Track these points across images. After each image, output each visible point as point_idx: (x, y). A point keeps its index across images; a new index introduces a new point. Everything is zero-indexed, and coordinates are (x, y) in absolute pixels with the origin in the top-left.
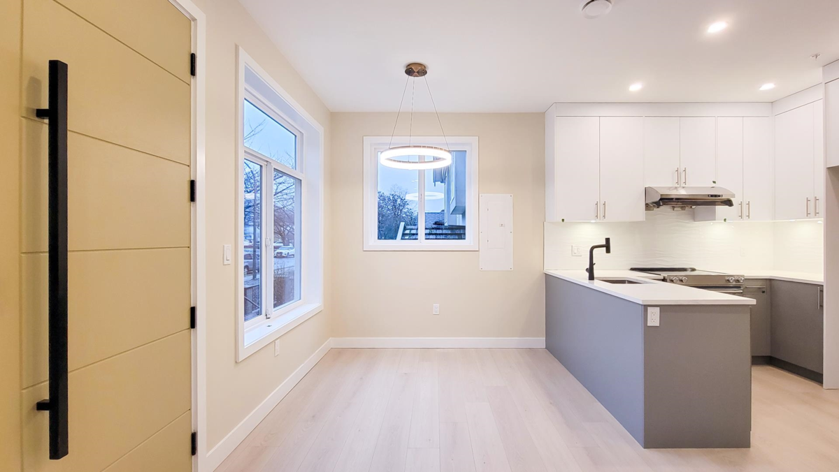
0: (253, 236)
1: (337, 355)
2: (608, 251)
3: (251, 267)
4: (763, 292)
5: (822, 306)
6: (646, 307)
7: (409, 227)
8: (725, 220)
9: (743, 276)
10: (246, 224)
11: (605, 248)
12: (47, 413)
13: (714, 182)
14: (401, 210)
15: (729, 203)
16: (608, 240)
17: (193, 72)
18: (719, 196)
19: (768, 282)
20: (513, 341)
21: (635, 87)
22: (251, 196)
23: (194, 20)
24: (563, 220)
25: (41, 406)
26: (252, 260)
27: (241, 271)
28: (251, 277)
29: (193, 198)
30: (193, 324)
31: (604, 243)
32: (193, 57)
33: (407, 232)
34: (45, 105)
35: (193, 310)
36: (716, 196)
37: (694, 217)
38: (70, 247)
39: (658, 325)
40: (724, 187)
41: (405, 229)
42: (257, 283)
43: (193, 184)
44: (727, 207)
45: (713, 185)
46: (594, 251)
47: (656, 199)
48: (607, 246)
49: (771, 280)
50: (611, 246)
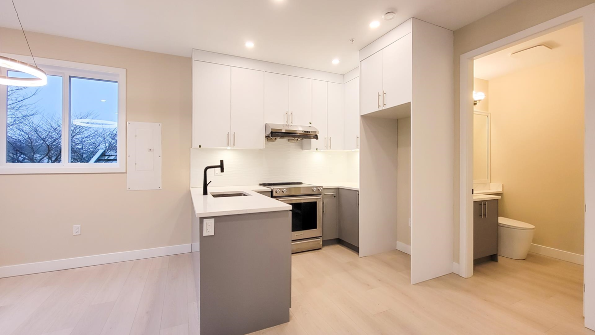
2: (222, 171)
4: (335, 197)
5: (358, 204)
6: (202, 218)
8: (317, 149)
9: (322, 187)
11: (220, 168)
13: (310, 123)
15: (316, 137)
16: (222, 162)
18: (310, 132)
19: (337, 190)
24: (200, 146)
31: (219, 164)
36: (307, 132)
37: (302, 147)
39: (213, 234)
40: (316, 127)
44: (315, 140)
45: (310, 125)
46: (208, 170)
47: (269, 132)
48: (221, 167)
49: (338, 188)
50: (224, 167)
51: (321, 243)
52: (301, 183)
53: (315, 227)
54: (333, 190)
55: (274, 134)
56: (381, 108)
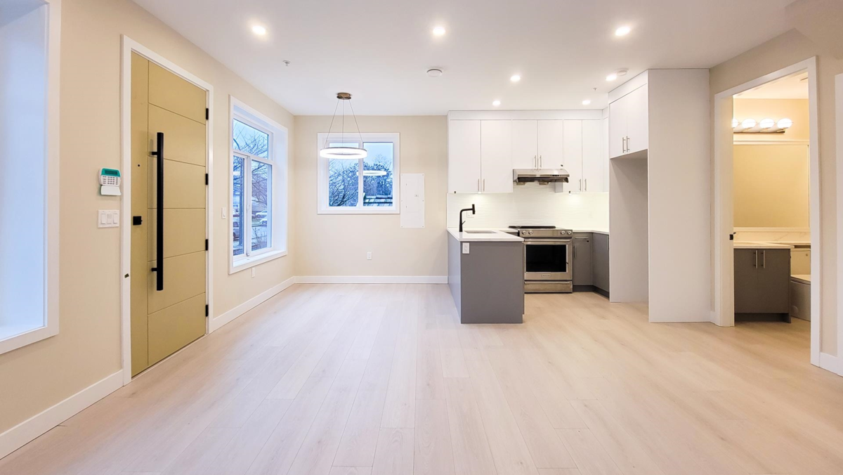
0: (239, 205)
1: (298, 287)
2: (474, 213)
3: (237, 234)
4: (588, 241)
6: (462, 242)
7: (368, 197)
8: (570, 192)
9: (572, 230)
10: (234, 195)
11: (472, 211)
12: (155, 272)
14: (385, 180)
15: (566, 180)
16: (473, 206)
17: (207, 118)
18: (559, 176)
20: (425, 279)
21: (497, 103)
22: (237, 173)
23: (208, 91)
24: (455, 192)
25: (153, 270)
26: (238, 228)
27: (232, 225)
28: (238, 243)
29: (207, 183)
30: (207, 248)
31: (471, 207)
32: (207, 110)
33: (367, 201)
34: (156, 150)
35: (207, 241)
36: (556, 176)
38: (164, 207)
39: (469, 253)
41: (365, 198)
42: (241, 248)
43: (207, 175)
44: (566, 183)
45: (562, 167)
46: (463, 212)
47: (516, 178)
48: (473, 209)
49: (592, 233)
50: (475, 210)
51: (572, 287)
52: (554, 227)
53: (564, 270)
54: (586, 235)
55: (522, 180)
56: (626, 153)
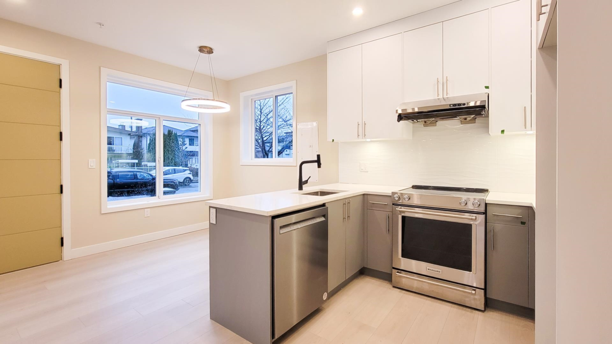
2: (319, 166)
6: (210, 207)
8: (503, 132)
11: (316, 164)
13: (487, 87)
16: (318, 156)
17: (61, 87)
19: (530, 211)
23: (60, 64)
24: (333, 140)
29: (61, 140)
30: (62, 192)
31: (316, 159)
32: (61, 81)
35: (62, 186)
39: (215, 223)
43: (61, 133)
46: (304, 166)
48: (318, 161)
49: (531, 208)
50: (321, 162)
